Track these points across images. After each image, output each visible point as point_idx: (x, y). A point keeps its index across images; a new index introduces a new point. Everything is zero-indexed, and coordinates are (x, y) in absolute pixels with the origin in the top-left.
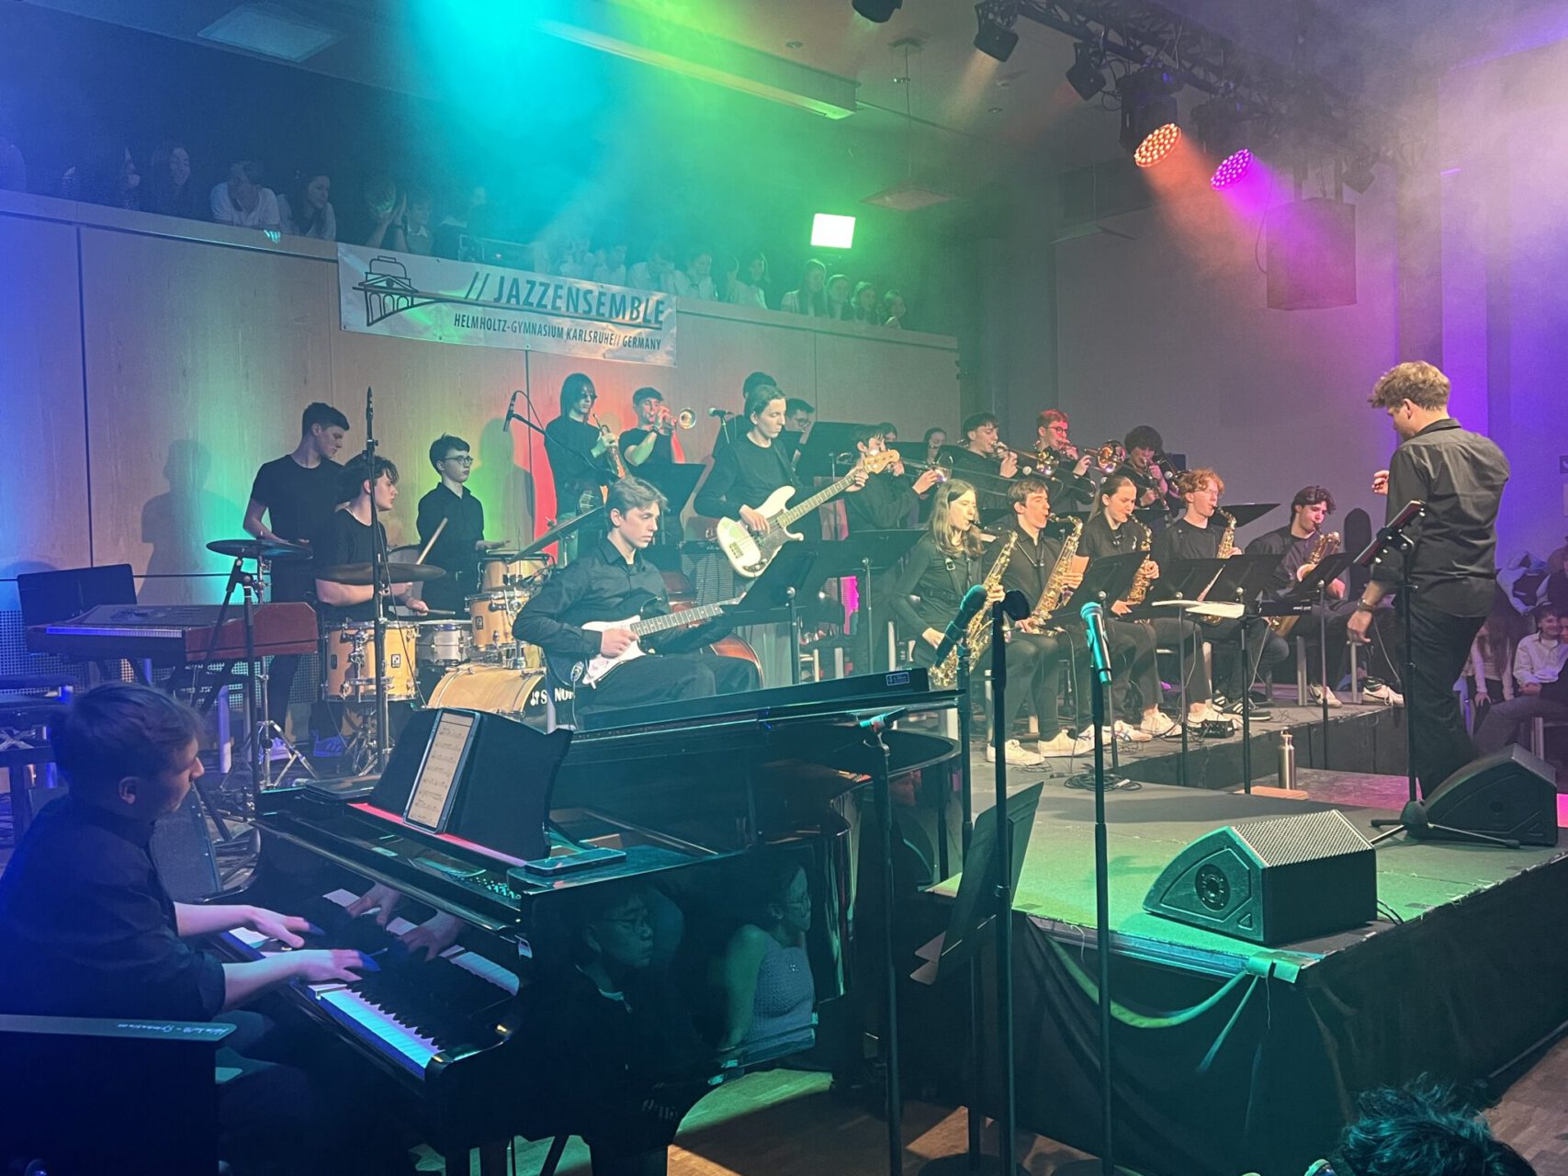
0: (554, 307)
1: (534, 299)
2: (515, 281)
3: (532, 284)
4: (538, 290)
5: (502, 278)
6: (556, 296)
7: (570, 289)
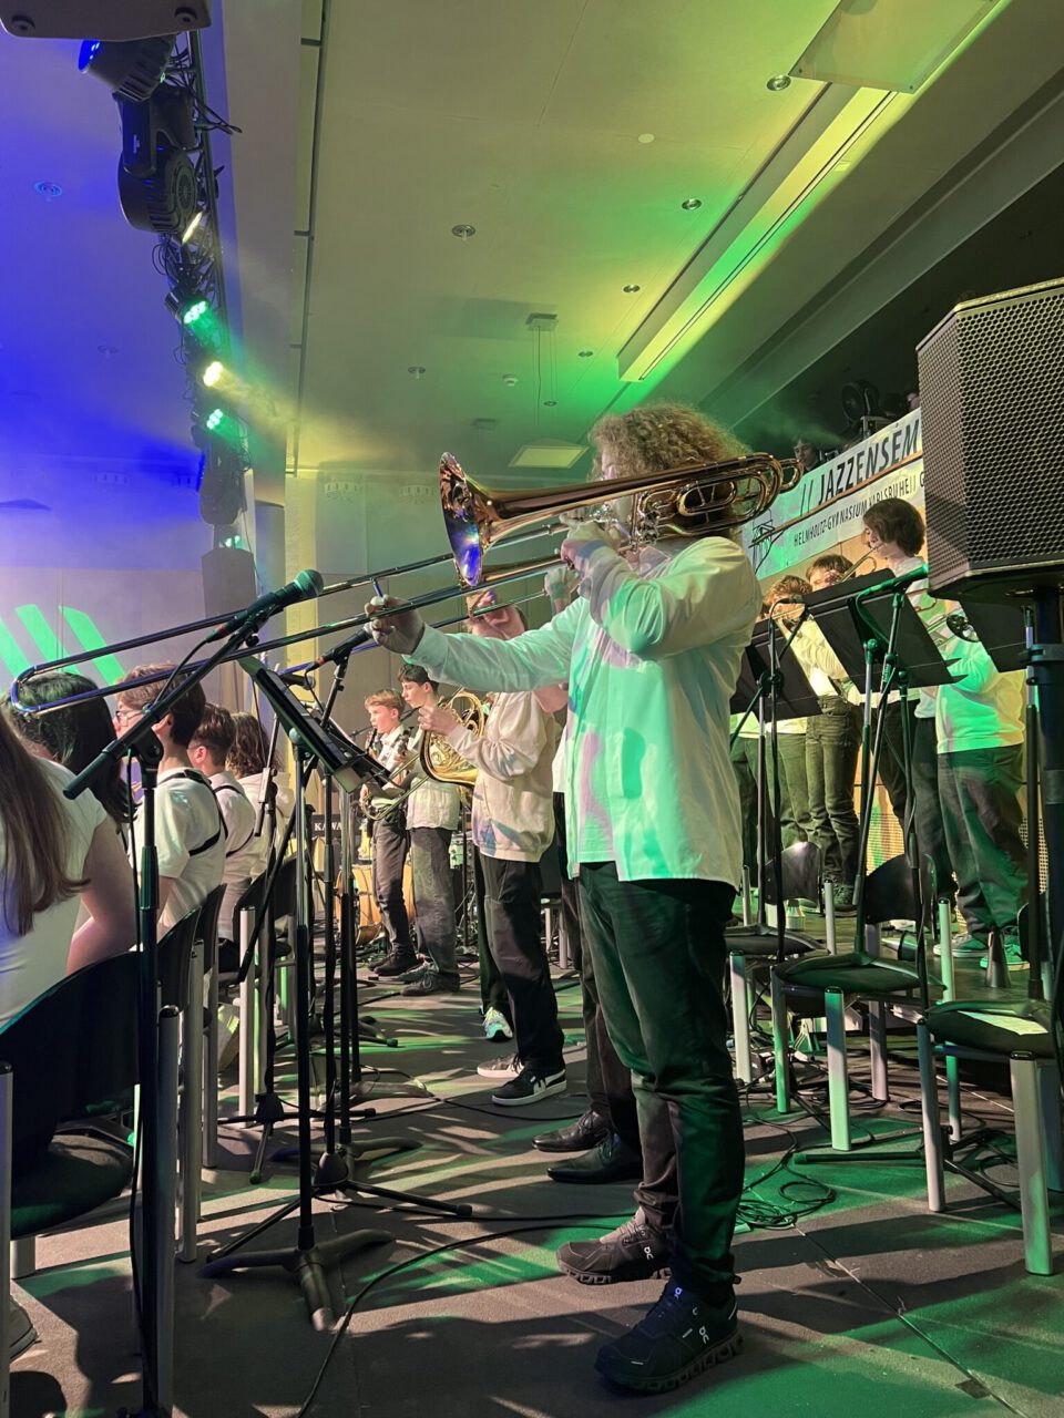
0: (859, 480)
1: (843, 485)
2: (831, 472)
3: (841, 466)
4: (848, 467)
5: (823, 476)
6: (860, 467)
7: (870, 449)
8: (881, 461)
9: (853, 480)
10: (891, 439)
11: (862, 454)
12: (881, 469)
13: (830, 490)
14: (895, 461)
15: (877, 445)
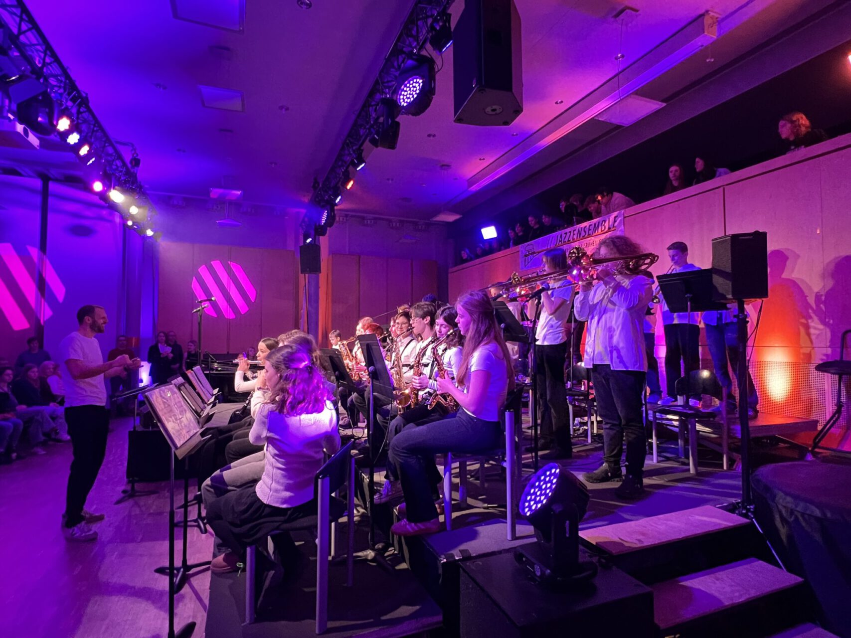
0: (573, 239)
1: (566, 240)
3: (566, 233)
4: (568, 234)
6: (574, 234)
8: (583, 234)
9: (571, 239)
10: (588, 227)
11: (574, 231)
12: (583, 237)
13: (561, 241)
14: (589, 234)
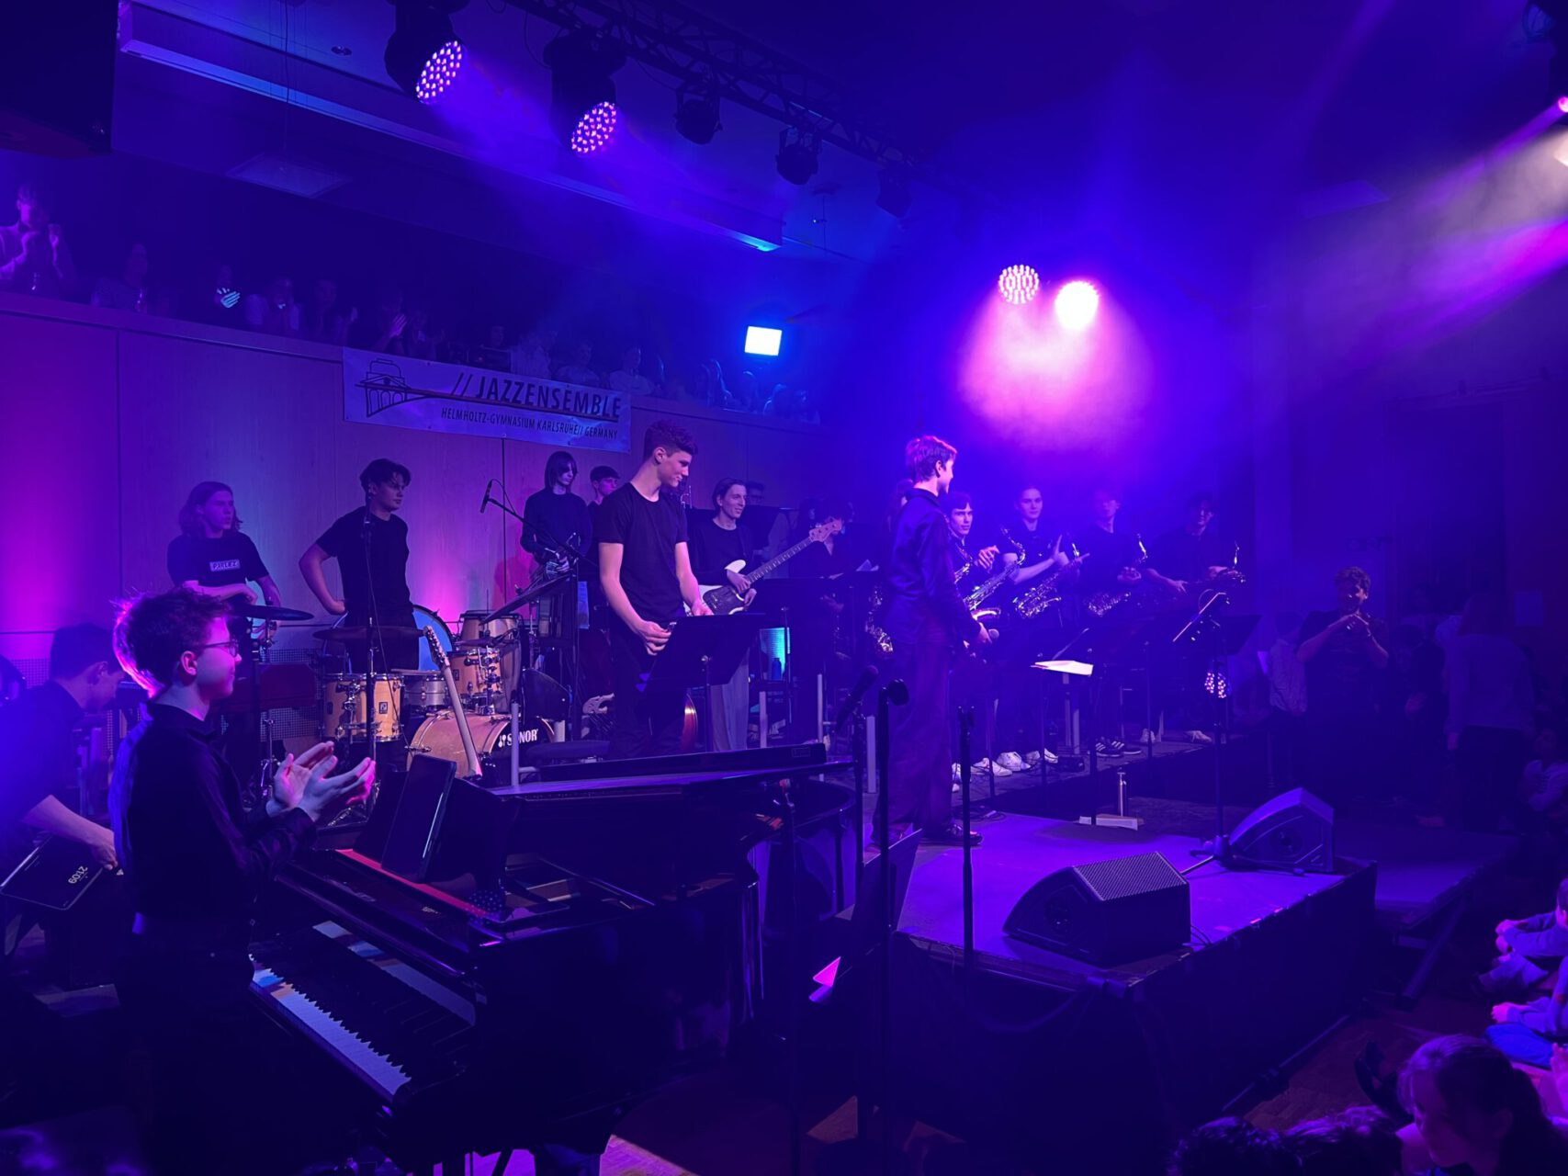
0: (527, 402)
1: (510, 396)
3: (509, 383)
6: (529, 393)
7: (541, 388)
8: (551, 403)
9: (522, 398)
10: (563, 392)
12: (553, 407)
14: (565, 408)
15: (548, 389)
